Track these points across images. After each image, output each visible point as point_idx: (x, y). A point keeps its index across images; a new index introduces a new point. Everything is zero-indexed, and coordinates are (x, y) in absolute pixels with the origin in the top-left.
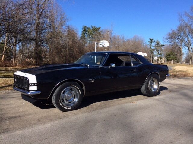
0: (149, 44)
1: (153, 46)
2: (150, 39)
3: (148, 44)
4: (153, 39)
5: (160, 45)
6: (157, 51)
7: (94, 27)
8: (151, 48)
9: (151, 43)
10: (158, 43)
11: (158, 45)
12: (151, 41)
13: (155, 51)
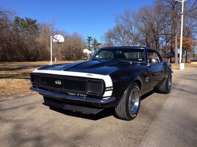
0: (88, 42)
1: (91, 44)
2: (89, 37)
3: (86, 41)
4: (91, 38)
5: (98, 43)
6: (95, 49)
7: (29, 19)
8: (89, 46)
9: (89, 41)
10: (95, 41)
11: (96, 44)
12: (90, 39)
13: (93, 49)
